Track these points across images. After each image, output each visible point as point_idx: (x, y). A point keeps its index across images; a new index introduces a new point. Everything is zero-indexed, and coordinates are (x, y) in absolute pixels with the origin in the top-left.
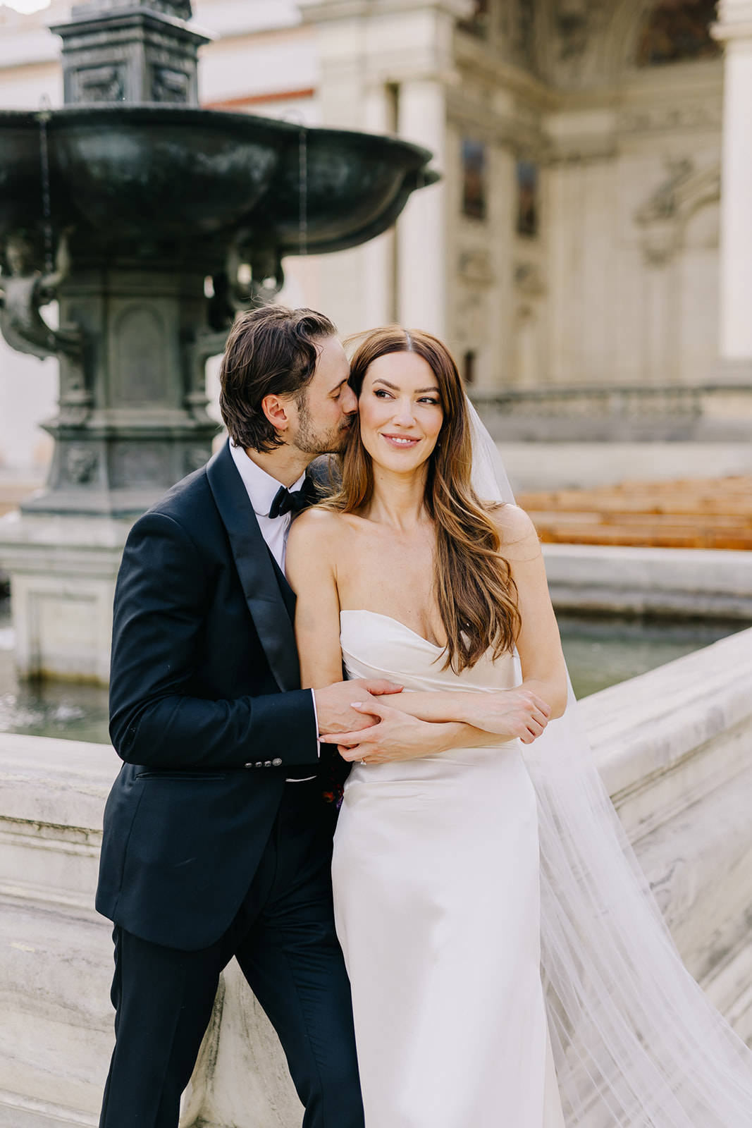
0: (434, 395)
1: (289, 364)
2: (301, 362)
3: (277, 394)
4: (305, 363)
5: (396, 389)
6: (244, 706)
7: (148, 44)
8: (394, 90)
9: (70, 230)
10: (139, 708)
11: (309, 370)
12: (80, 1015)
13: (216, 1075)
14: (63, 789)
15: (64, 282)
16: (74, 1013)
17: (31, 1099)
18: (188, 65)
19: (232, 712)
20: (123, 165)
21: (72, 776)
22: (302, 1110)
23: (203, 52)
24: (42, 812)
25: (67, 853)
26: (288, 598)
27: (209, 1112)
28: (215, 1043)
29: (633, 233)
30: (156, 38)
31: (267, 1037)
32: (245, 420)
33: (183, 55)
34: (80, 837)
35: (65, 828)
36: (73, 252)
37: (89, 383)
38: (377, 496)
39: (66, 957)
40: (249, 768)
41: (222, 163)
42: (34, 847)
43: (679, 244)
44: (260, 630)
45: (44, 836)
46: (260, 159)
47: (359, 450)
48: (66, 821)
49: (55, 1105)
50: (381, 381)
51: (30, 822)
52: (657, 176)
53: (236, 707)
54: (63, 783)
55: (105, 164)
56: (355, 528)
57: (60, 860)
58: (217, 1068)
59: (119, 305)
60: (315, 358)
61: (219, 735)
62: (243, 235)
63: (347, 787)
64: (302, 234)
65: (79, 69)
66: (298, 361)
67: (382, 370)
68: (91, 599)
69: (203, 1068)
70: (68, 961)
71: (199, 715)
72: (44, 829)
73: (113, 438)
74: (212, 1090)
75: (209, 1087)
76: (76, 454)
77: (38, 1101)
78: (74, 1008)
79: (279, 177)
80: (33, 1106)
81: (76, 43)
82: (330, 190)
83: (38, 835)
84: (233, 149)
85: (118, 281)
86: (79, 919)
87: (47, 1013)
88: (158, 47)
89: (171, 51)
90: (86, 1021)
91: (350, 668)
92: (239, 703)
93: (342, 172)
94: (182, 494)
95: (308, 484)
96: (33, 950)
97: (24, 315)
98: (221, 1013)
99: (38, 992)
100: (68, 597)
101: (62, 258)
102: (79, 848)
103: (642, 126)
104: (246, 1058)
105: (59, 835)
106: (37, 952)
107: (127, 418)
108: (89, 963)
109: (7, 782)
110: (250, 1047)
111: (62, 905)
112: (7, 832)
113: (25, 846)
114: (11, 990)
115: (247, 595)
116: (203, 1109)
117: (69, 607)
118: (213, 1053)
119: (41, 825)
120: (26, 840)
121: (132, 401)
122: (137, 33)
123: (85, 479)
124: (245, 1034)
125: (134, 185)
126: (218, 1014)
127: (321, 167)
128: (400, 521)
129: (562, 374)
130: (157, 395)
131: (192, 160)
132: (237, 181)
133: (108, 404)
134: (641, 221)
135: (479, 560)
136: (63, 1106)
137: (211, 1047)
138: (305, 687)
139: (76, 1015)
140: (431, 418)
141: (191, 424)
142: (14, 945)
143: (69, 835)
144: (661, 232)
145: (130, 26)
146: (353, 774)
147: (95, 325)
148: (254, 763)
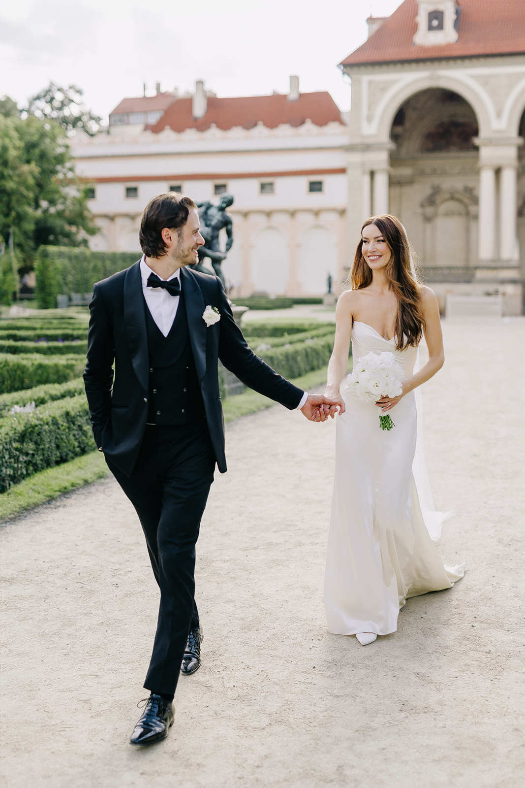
0: (382, 238)
1: (177, 214)
2: (182, 215)
3: (169, 228)
4: (184, 216)
8: (372, 174)
11: (185, 219)
29: (419, 210)
32: (152, 240)
43: (436, 215)
52: (428, 191)
60: (188, 214)
66: (180, 215)
103: (422, 173)
134: (422, 206)
140: (382, 247)
144: (429, 210)
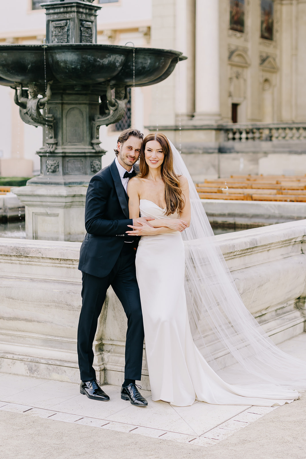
0: (161, 150)
5: (152, 149)
6: (117, 221)
7: (78, 12)
9: (51, 82)
10: (92, 220)
12: (71, 307)
13: (106, 322)
14: (67, 250)
15: (49, 100)
16: (70, 306)
17: (56, 336)
18: (92, 18)
19: (114, 223)
20: (72, 63)
21: (69, 247)
22: (127, 319)
23: (98, 12)
24: (61, 256)
25: (67, 268)
26: (127, 198)
27: (104, 335)
28: (106, 313)
30: (81, 10)
31: (119, 310)
33: (91, 15)
34: (71, 262)
35: (67, 260)
36: (51, 89)
37: (56, 136)
38: (150, 173)
39: (68, 292)
40: (116, 236)
41: (106, 61)
42: (58, 267)
44: (121, 204)
45: (61, 263)
46: (119, 59)
47: (144, 163)
48: (68, 258)
49: (63, 337)
50: (148, 148)
51: (58, 259)
53: (115, 222)
54: (67, 248)
55: (65, 62)
56: (144, 181)
57: (65, 269)
58: (106, 320)
59: (67, 107)
61: (111, 227)
62: (113, 82)
63: (139, 242)
64: (134, 82)
65: (53, 21)
67: (149, 145)
68: (57, 215)
69: (103, 320)
70: (68, 293)
71: (106, 223)
72: (61, 261)
73: (65, 156)
74: (105, 327)
75: (104, 326)
76: (50, 162)
77: (58, 337)
78: (70, 305)
79: (125, 65)
80: (57, 338)
81: (51, 11)
82: (144, 68)
83: (60, 263)
84: (110, 56)
85: (67, 99)
86: (71, 284)
87: (63, 308)
88: (82, 13)
89: (86, 14)
90: (73, 308)
91: (141, 213)
92: (115, 221)
93: (148, 62)
94: (104, 171)
95: (134, 171)
96: (59, 291)
97: (34, 112)
98: (108, 305)
99: (60, 302)
100: (47, 215)
101: (48, 92)
102: (71, 266)
104: (114, 316)
105: (65, 262)
106: (60, 292)
107: (69, 149)
108: (74, 293)
109: (52, 249)
110: (115, 313)
111: (66, 281)
112: (51, 263)
113: (55, 266)
114: (53, 302)
115: (118, 195)
116: (102, 334)
117: (48, 218)
118: (106, 316)
119: (61, 260)
120: (56, 265)
121: (71, 143)
122: (75, 9)
123: (54, 171)
124: (114, 310)
125: (75, 69)
126: (107, 305)
127: (140, 61)
128: (155, 179)
129: (287, 116)
130: (81, 140)
131: (95, 60)
132: (111, 66)
133: (63, 144)
135: (176, 190)
136: (65, 337)
137: (105, 314)
138: (130, 218)
139: (70, 307)
140: (161, 156)
141: (94, 151)
142: (54, 290)
143: (68, 262)
145: (71, 7)
146: (141, 239)
147: (58, 115)
148: (118, 235)
